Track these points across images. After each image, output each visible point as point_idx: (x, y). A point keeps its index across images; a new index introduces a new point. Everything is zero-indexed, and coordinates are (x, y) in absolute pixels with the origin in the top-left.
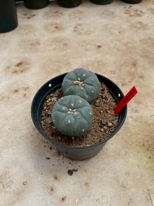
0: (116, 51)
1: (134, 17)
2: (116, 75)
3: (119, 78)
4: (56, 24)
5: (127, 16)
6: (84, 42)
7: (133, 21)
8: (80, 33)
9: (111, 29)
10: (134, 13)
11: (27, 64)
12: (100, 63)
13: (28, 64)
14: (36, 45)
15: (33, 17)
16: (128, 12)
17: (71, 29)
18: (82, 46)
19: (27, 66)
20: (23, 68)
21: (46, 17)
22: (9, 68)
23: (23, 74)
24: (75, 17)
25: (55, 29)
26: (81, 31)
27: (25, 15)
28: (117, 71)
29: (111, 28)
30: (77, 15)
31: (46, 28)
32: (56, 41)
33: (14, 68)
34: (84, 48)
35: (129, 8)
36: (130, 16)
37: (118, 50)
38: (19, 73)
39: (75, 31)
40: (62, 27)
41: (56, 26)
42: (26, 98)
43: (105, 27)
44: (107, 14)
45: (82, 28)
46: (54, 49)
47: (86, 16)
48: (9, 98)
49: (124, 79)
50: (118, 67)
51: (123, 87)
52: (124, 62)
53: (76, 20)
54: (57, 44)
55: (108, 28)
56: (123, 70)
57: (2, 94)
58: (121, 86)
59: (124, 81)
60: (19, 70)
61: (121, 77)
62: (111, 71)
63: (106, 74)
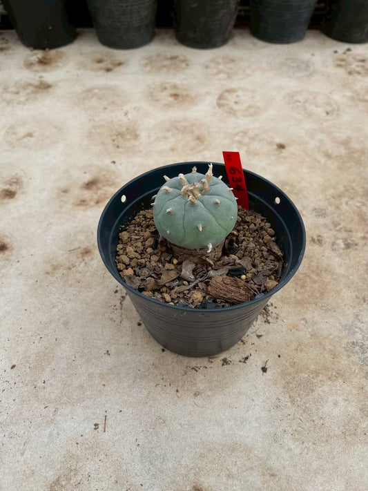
0: (323, 160)
1: (359, 77)
2: (327, 221)
3: (338, 228)
4: (175, 87)
5: (341, 72)
6: (245, 133)
7: (358, 86)
8: (232, 112)
9: (306, 104)
10: (357, 66)
11: (110, 185)
13: (113, 184)
14: (128, 137)
15: (118, 69)
16: (343, 63)
17: (211, 100)
18: (240, 142)
19: (110, 190)
20: (100, 192)
21: (148, 69)
22: (65, 191)
24: (217, 73)
25: (171, 99)
26: (236, 107)
27: (100, 61)
28: (330, 209)
29: (306, 101)
30: (221, 67)
31: (152, 96)
32: (177, 129)
33: (77, 193)
34: (245, 148)
35: (345, 53)
36: (350, 73)
37: (328, 156)
38: (91, 207)
39: (219, 105)
40: (187, 95)
41: (173, 92)
43: (291, 98)
44: (293, 67)
45: (236, 99)
46: (173, 150)
47: (245, 71)
48: (70, 269)
49: (350, 231)
50: (332, 200)
51: (348, 251)
52: (345, 186)
53: (220, 79)
54: (179, 137)
55: (300, 102)
56: (344, 207)
57: (53, 259)
58: (343, 249)
59: (351, 237)
60: (92, 199)
61: (341, 226)
62: (315, 209)
63: (304, 215)
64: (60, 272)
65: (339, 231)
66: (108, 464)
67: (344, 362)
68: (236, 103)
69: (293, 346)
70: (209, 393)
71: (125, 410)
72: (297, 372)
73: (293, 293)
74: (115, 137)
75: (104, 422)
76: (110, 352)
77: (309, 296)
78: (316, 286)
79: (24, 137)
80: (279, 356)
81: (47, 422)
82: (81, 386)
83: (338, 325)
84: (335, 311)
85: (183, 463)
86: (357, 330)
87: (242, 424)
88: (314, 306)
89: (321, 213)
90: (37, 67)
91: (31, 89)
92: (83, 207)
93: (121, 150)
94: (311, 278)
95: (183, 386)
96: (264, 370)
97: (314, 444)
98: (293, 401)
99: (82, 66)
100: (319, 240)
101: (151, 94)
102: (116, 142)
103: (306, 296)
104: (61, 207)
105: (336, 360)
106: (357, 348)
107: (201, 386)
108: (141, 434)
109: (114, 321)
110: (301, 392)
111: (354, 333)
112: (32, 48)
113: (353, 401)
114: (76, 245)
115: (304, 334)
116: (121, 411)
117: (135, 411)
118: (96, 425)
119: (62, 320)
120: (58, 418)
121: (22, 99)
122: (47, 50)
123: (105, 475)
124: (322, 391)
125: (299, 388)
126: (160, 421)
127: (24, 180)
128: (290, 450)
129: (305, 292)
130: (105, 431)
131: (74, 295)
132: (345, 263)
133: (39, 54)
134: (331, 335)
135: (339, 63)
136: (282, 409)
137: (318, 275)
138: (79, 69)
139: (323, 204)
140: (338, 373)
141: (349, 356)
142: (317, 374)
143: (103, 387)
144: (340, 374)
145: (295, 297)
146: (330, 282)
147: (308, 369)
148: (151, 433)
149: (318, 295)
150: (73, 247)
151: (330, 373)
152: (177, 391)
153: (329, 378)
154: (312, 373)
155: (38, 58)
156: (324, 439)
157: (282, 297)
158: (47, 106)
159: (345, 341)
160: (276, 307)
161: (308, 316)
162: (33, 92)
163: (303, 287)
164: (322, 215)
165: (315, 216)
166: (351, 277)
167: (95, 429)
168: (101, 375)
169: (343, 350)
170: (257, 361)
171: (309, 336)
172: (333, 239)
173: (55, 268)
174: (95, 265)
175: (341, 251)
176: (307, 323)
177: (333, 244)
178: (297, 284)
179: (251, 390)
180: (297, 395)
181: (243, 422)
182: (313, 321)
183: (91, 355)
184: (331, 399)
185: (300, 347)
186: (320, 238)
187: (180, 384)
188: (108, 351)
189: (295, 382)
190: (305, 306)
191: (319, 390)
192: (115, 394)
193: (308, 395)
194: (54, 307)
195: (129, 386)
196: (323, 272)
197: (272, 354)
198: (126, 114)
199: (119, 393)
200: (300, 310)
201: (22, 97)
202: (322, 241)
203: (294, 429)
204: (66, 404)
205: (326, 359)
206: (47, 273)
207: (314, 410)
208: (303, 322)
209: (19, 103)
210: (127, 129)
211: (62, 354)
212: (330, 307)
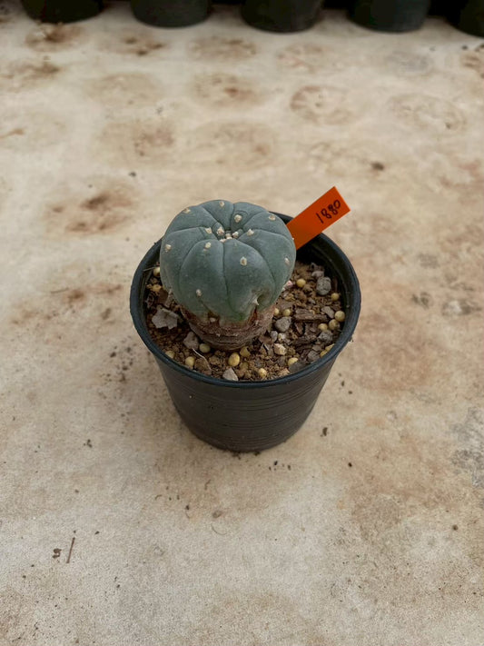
0: (438, 189)
3: (453, 284)
4: (233, 79)
5: (471, 74)
6: (327, 146)
8: (311, 117)
9: (419, 113)
11: (123, 205)
12: (383, 224)
13: (128, 204)
14: (159, 141)
15: (155, 52)
16: (474, 63)
17: (283, 99)
18: (319, 158)
19: (125, 211)
20: (108, 214)
21: (198, 54)
22: (58, 210)
23: (107, 237)
24: (295, 66)
25: (225, 95)
26: (317, 111)
27: (131, 41)
28: (444, 257)
29: (419, 108)
30: (302, 57)
31: (199, 90)
32: (229, 134)
34: (325, 166)
35: (477, 50)
36: (483, 77)
37: (446, 183)
38: (93, 233)
39: (294, 107)
40: (250, 92)
41: (231, 86)
42: (112, 323)
43: (398, 104)
44: (403, 64)
45: (318, 100)
46: (220, 162)
47: (334, 65)
48: (49, 318)
49: (471, 289)
50: (447, 244)
51: (467, 317)
52: (468, 227)
53: (298, 74)
54: (232, 145)
55: (409, 109)
56: (464, 255)
57: (26, 303)
58: (460, 315)
59: (472, 298)
60: (94, 223)
61: (459, 281)
62: (421, 256)
63: (403, 263)
64: (34, 321)
65: (455, 288)
66: (67, 611)
67: (449, 480)
68: (318, 105)
69: (374, 451)
70: (237, 514)
71: (104, 531)
72: (375, 492)
73: (379, 373)
74: (139, 141)
75: (69, 547)
76: (92, 443)
77: (402, 379)
78: (415, 365)
79: (11, 134)
80: (350, 465)
82: (43, 490)
83: (443, 424)
84: (440, 404)
85: (184, 619)
86: (472, 433)
87: (282, 565)
88: (409, 394)
89: (429, 262)
90: (43, 45)
91: (29, 72)
92: (81, 233)
93: (145, 158)
94: (407, 352)
95: (198, 500)
97: (393, 604)
98: (365, 535)
99: (106, 46)
100: (423, 300)
101: (198, 88)
102: (139, 148)
103: (398, 379)
104: (48, 231)
105: (436, 476)
106: (471, 461)
107: (225, 503)
108: (125, 570)
109: (105, 397)
110: (380, 522)
111: (468, 437)
112: (39, 21)
113: (459, 541)
114: (63, 285)
115: (391, 435)
117: (119, 534)
118: (57, 551)
119: (27, 391)
121: (16, 85)
122: (60, 24)
123: (61, 629)
124: (411, 522)
125: (376, 516)
126: (157, 551)
128: (354, 610)
129: (397, 372)
130: (68, 562)
131: (50, 356)
132: (461, 335)
133: (49, 29)
134: (432, 438)
135: (469, 62)
136: (348, 546)
137: (418, 348)
138: (101, 50)
139: (433, 250)
140: (438, 497)
141: (457, 473)
142: (406, 495)
143: (75, 495)
144: (442, 499)
145: (381, 379)
146: (435, 361)
147: (392, 487)
148: (140, 570)
149: (416, 378)
150: (58, 288)
151: (426, 496)
152: (188, 508)
153: (425, 504)
154: (399, 494)
155: (45, 33)
156: (409, 597)
157: (362, 377)
158: (49, 96)
159: (452, 450)
160: (351, 392)
161: (400, 408)
162: (34, 77)
163: (394, 364)
164: (430, 264)
165: (422, 265)
166: (468, 355)
167: (54, 557)
168: (75, 477)
169: (449, 462)
170: (314, 471)
171: (399, 438)
172: (444, 300)
173: (28, 315)
174: (87, 315)
175: (456, 317)
176: (396, 418)
177: (445, 306)
179: (301, 514)
180: (373, 526)
181: (285, 562)
182: (406, 416)
183: (64, 444)
184: (426, 535)
185: (383, 454)
186: (426, 297)
187: (194, 497)
188: (89, 441)
189: (371, 506)
190: (396, 393)
191: (407, 521)
192: (93, 505)
193: (389, 527)
194: (17, 371)
195: (114, 496)
196: (426, 346)
197: (340, 461)
198: (159, 111)
199: (99, 504)
200: (388, 399)
201: (16, 82)
202: (427, 301)
203: (364, 579)
204: (15, 516)
205: (422, 474)
206: (16, 322)
207: (397, 551)
208: (390, 416)
209: (11, 90)
210: (159, 131)
211: (19, 441)
212: (433, 397)
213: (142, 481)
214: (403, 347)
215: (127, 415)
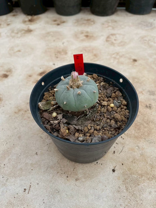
2: (155, 97)
4: (87, 32)
6: (118, 54)
8: (113, 44)
9: (150, 42)
12: (136, 80)
14: (62, 53)
15: (62, 24)
17: (103, 38)
18: (115, 58)
21: (76, 24)
22: (30, 76)
24: (108, 26)
25: (85, 37)
26: (114, 42)
27: (55, 21)
29: (149, 40)
30: (110, 24)
31: (76, 36)
33: (36, 77)
34: (117, 60)
39: (107, 41)
40: (92, 36)
41: (86, 34)
43: (142, 39)
44: (144, 25)
45: (115, 38)
47: (121, 26)
48: (26, 111)
53: (108, 30)
55: (146, 40)
57: (19, 106)
62: (149, 91)
63: (143, 94)
64: (21, 113)
68: (115, 40)
69: (131, 160)
70: (83, 180)
71: (40, 183)
72: (131, 174)
73: (133, 132)
74: (56, 53)
75: (29, 188)
76: (37, 154)
77: (142, 134)
78: (146, 129)
79: (17, 52)
80: (123, 164)
81: (3, 184)
82: (21, 169)
84: (155, 143)
87: (98, 198)
88: (144, 140)
89: (152, 93)
90: (27, 23)
91: (23, 32)
93: (58, 59)
94: (143, 125)
95: (71, 174)
96: (114, 171)
98: (127, 189)
99: (47, 23)
100: (149, 107)
102: (57, 56)
103: (140, 134)
104: (27, 83)
105: (153, 169)
107: (80, 176)
108: (46, 197)
109: (42, 138)
110: (132, 185)
112: (27, 15)
115: (137, 154)
116: (38, 184)
117: (45, 185)
118: (25, 189)
119: (18, 135)
120: (8, 183)
122: (33, 16)
125: (131, 183)
126: (57, 191)
127: (13, 70)
129: (140, 132)
130: (28, 193)
131: (26, 124)
133: (30, 17)
134: (151, 156)
136: (121, 193)
137: (147, 124)
139: (153, 89)
140: (153, 177)
142: (142, 176)
143: (31, 171)
145: (134, 134)
146: (153, 128)
147: (137, 173)
148: (51, 197)
149: (146, 134)
151: (149, 176)
152: (67, 177)
153: (148, 179)
154: (139, 175)
155: (28, 19)
157: (128, 133)
158: (29, 39)
160: (123, 139)
161: (141, 145)
162: (24, 33)
163: (139, 129)
164: (152, 94)
165: (149, 94)
168: (32, 165)
170: (110, 166)
171: (140, 155)
176: (139, 148)
178: (136, 128)
179: (105, 181)
180: (130, 186)
181: (99, 197)
182: (143, 148)
183: (29, 154)
184: (148, 190)
185: (134, 161)
186: (150, 106)
187: (70, 173)
188: (37, 153)
189: (129, 179)
190: (139, 139)
191: (142, 185)
192: (37, 175)
193: (135, 187)
194: (15, 129)
195: (44, 172)
196: (150, 123)
197: (119, 163)
198: (63, 43)
199: (39, 174)
200: (136, 141)
201: (19, 35)
202: (151, 107)
203: (126, 205)
204: (12, 177)
205: (148, 168)
206: (16, 113)
207: (138, 195)
208: (137, 148)
209: (17, 37)
210: (63, 50)
211: (15, 152)
212: (152, 141)
213: (53, 167)
214: (142, 123)
215: (49, 145)
